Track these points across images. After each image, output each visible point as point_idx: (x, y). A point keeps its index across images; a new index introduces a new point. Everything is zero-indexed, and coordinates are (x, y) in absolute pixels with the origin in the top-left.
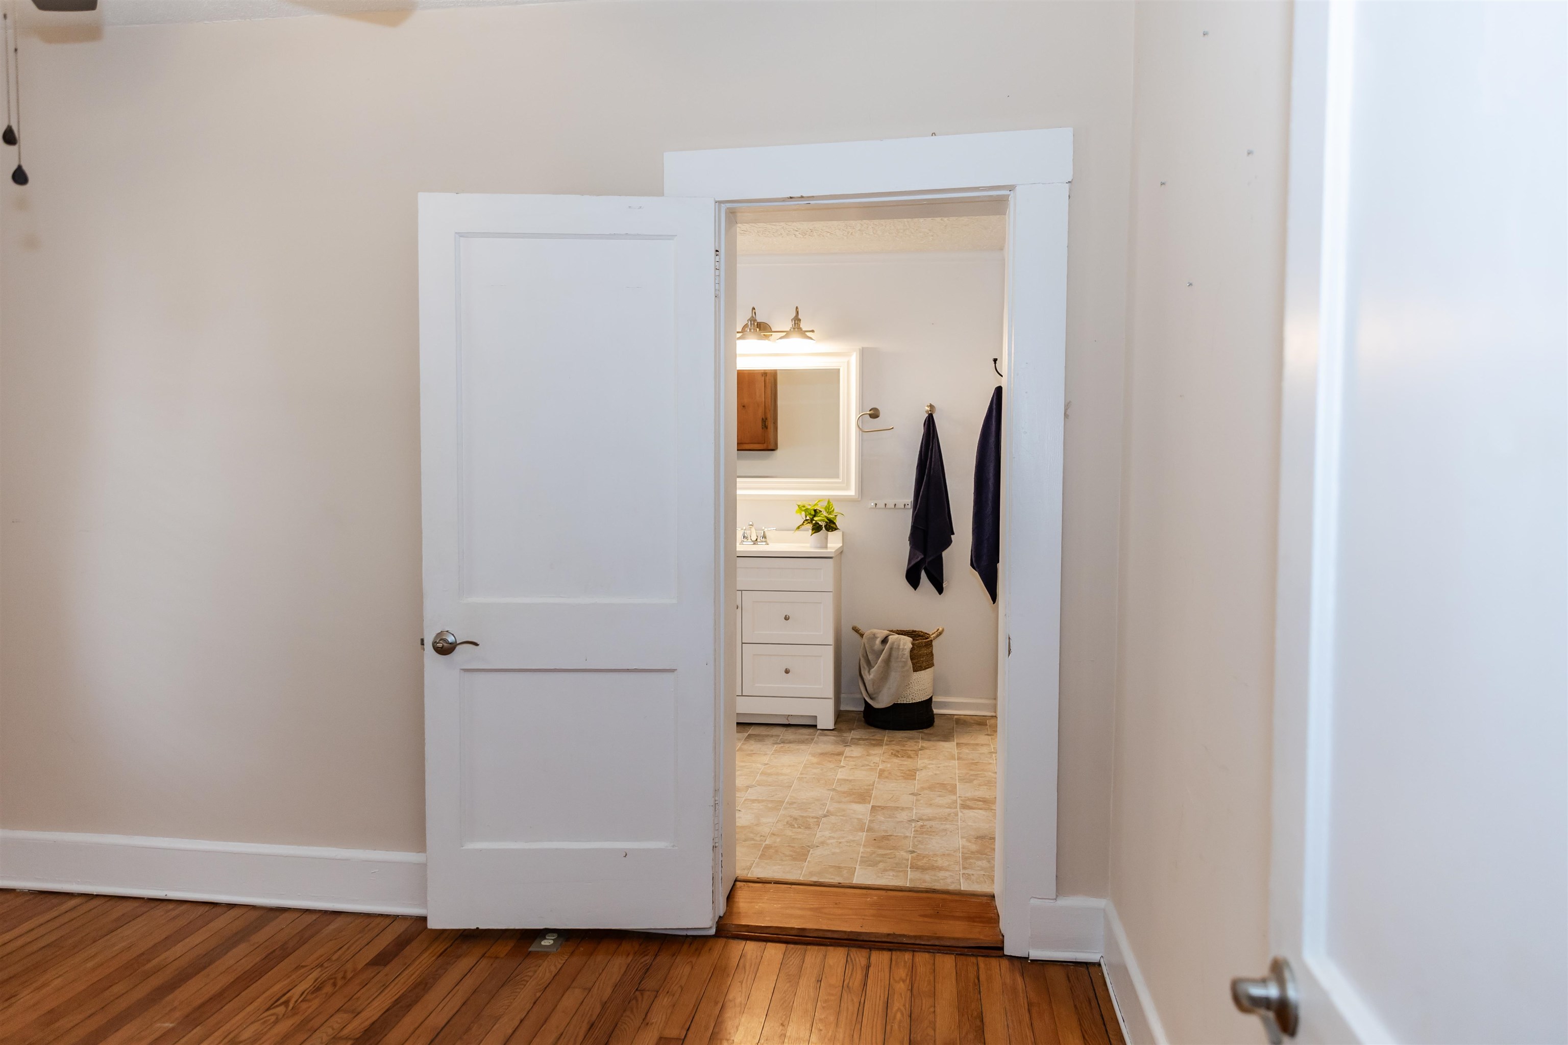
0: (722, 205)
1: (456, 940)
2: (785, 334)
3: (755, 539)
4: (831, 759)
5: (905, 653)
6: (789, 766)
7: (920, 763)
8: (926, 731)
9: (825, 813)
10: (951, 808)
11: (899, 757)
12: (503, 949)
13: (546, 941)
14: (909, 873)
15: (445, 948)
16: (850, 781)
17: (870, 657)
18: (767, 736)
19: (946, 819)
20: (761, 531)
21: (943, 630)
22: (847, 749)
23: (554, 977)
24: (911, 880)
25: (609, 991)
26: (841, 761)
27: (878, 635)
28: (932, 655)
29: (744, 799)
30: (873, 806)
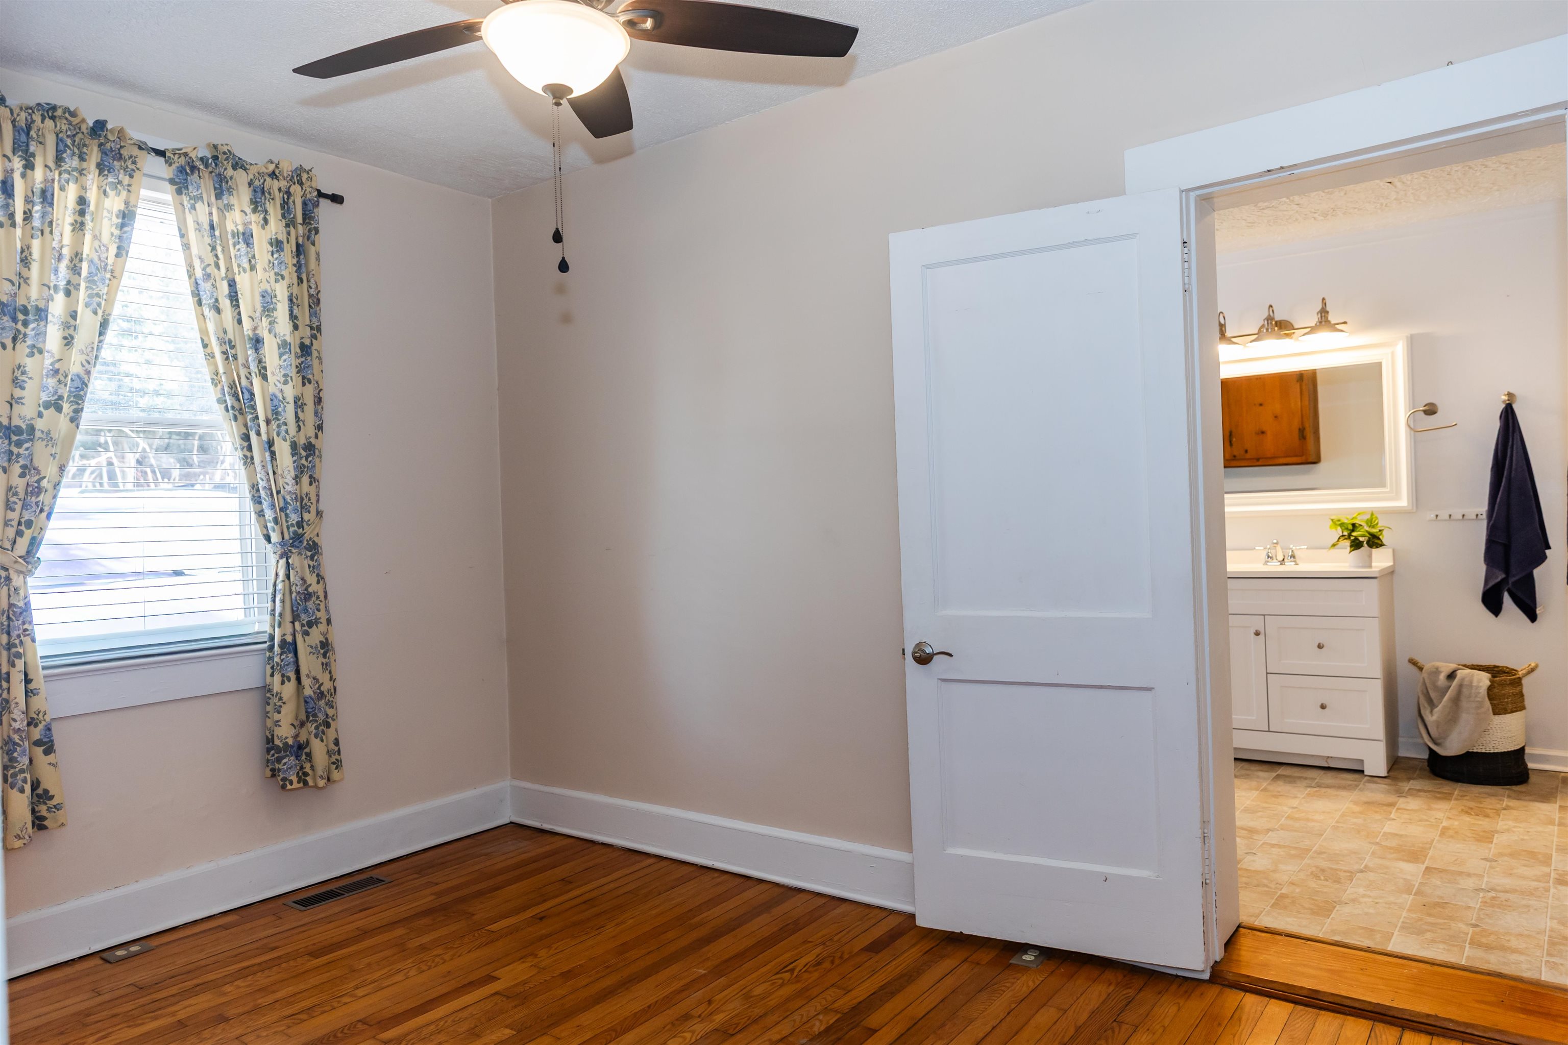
0: (1191, 193)
1: (943, 940)
2: (1309, 329)
3: (1282, 559)
4: (1378, 810)
5: (1480, 691)
6: (1324, 812)
7: (1501, 824)
8: (1514, 788)
9: (1361, 868)
10: (1540, 881)
11: (1472, 815)
12: (985, 956)
13: (1027, 956)
14: (1467, 949)
15: (931, 946)
16: (1401, 836)
17: (1433, 695)
18: (1300, 778)
19: (1531, 894)
20: (1288, 551)
21: (1537, 666)
22: (1402, 800)
23: (1031, 992)
24: (1468, 958)
25: (1084, 1017)
26: (1391, 813)
27: (1442, 669)
28: (1522, 695)
29: (1261, 842)
30: (1427, 868)
